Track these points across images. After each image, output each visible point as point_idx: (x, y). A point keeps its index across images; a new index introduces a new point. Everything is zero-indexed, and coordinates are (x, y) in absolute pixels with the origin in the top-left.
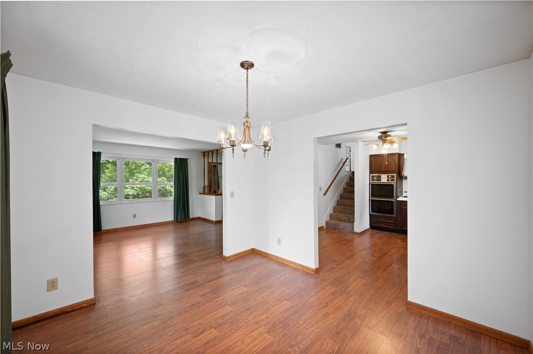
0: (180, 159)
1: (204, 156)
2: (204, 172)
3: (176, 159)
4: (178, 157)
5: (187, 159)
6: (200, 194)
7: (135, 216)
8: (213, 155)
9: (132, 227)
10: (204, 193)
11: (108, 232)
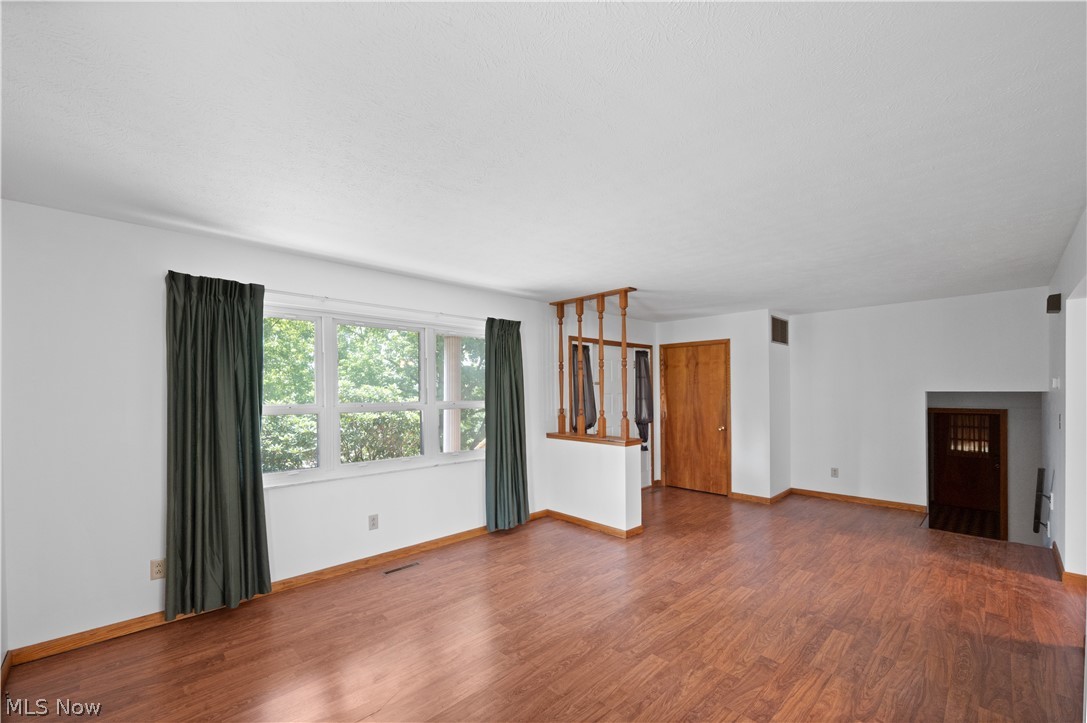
0: (502, 321)
1: (561, 315)
2: (561, 367)
3: (491, 322)
4: (497, 317)
5: (519, 322)
6: (549, 435)
7: (374, 522)
8: (580, 313)
9: (366, 561)
10: (561, 434)
11: (291, 587)
